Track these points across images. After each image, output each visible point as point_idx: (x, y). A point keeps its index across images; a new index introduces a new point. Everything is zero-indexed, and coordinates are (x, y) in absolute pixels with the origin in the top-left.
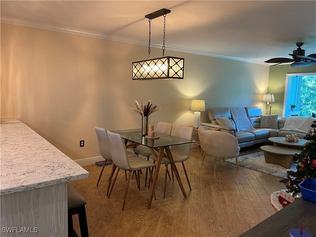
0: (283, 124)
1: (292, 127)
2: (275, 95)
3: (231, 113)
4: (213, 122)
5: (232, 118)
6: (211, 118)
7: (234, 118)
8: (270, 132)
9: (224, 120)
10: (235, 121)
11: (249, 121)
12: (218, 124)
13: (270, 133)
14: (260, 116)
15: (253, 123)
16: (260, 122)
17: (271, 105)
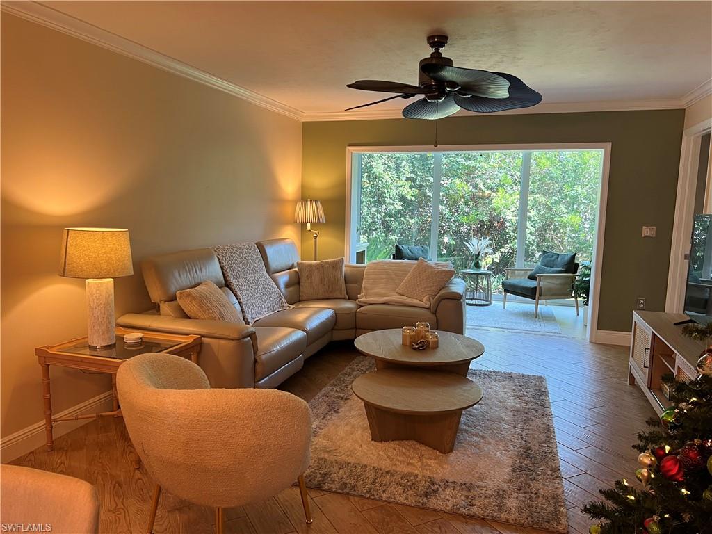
0: (356, 282)
1: (383, 291)
2: (325, 202)
3: (222, 268)
4: (165, 307)
5: (227, 285)
6: (155, 294)
7: (233, 281)
8: (337, 312)
9: (207, 299)
10: (239, 293)
11: (274, 285)
12: (188, 317)
13: (338, 315)
14: (296, 264)
15: (283, 290)
16: (299, 283)
17: (317, 232)
